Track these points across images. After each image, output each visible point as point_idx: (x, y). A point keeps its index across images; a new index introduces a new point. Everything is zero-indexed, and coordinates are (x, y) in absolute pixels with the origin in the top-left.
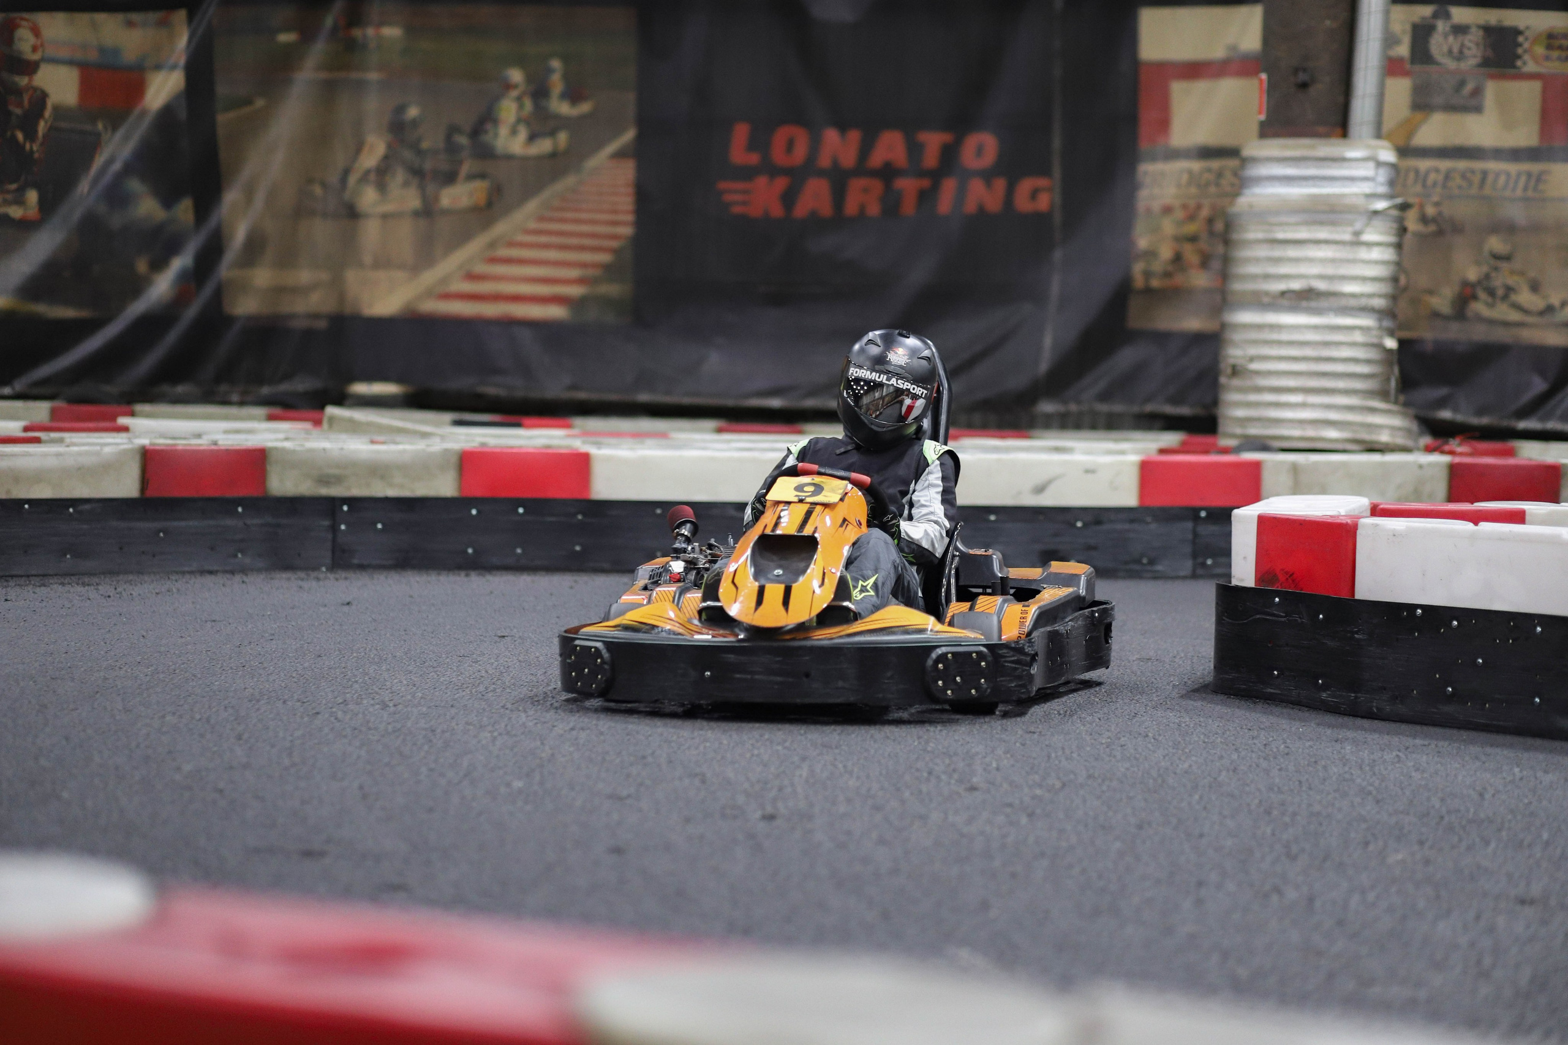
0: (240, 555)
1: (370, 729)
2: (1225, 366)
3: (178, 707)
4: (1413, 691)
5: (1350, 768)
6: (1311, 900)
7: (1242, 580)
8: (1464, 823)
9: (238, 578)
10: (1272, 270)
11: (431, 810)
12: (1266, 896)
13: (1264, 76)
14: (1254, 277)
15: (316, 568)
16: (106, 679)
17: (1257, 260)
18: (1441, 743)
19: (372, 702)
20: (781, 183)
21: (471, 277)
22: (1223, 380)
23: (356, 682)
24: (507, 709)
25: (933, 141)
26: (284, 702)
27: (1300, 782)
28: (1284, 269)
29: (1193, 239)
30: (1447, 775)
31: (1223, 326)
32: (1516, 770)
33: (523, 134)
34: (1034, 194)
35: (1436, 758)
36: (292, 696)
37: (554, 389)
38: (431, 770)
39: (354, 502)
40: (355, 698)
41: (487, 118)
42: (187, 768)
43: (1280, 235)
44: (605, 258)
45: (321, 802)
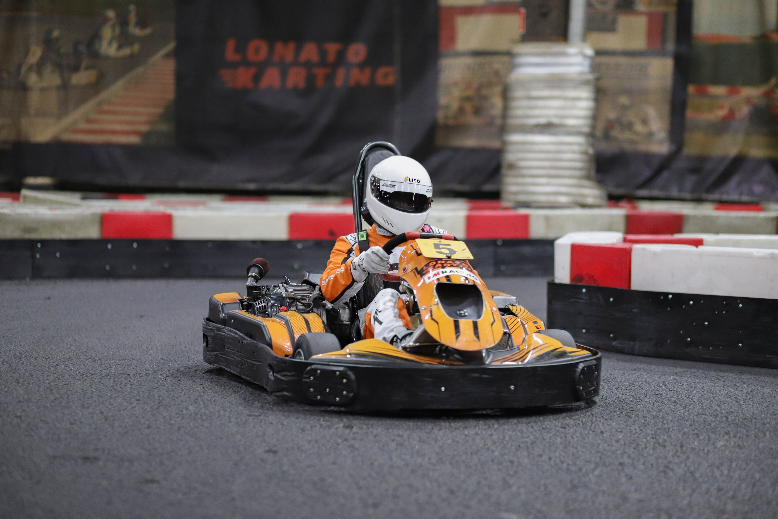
1: (92, 375)
2: (505, 163)
4: (667, 340)
5: (654, 387)
6: (692, 473)
7: (562, 280)
8: (741, 420)
10: (529, 112)
11: (149, 427)
12: (665, 472)
13: (523, 10)
14: (521, 117)
15: (23, 278)
17: (522, 108)
18: (693, 370)
19: (86, 357)
20: (252, 71)
21: (88, 121)
22: (504, 171)
23: (72, 345)
24: (165, 360)
25: (332, 48)
26: (35, 358)
27: (633, 397)
28: (536, 112)
29: (468, 99)
30: (710, 390)
31: (504, 143)
32: (745, 386)
33: (115, 45)
35: (695, 379)
36: (39, 355)
38: (139, 400)
39: (44, 242)
40: (75, 355)
41: (96, 37)
44: (160, 110)
45: (81, 423)
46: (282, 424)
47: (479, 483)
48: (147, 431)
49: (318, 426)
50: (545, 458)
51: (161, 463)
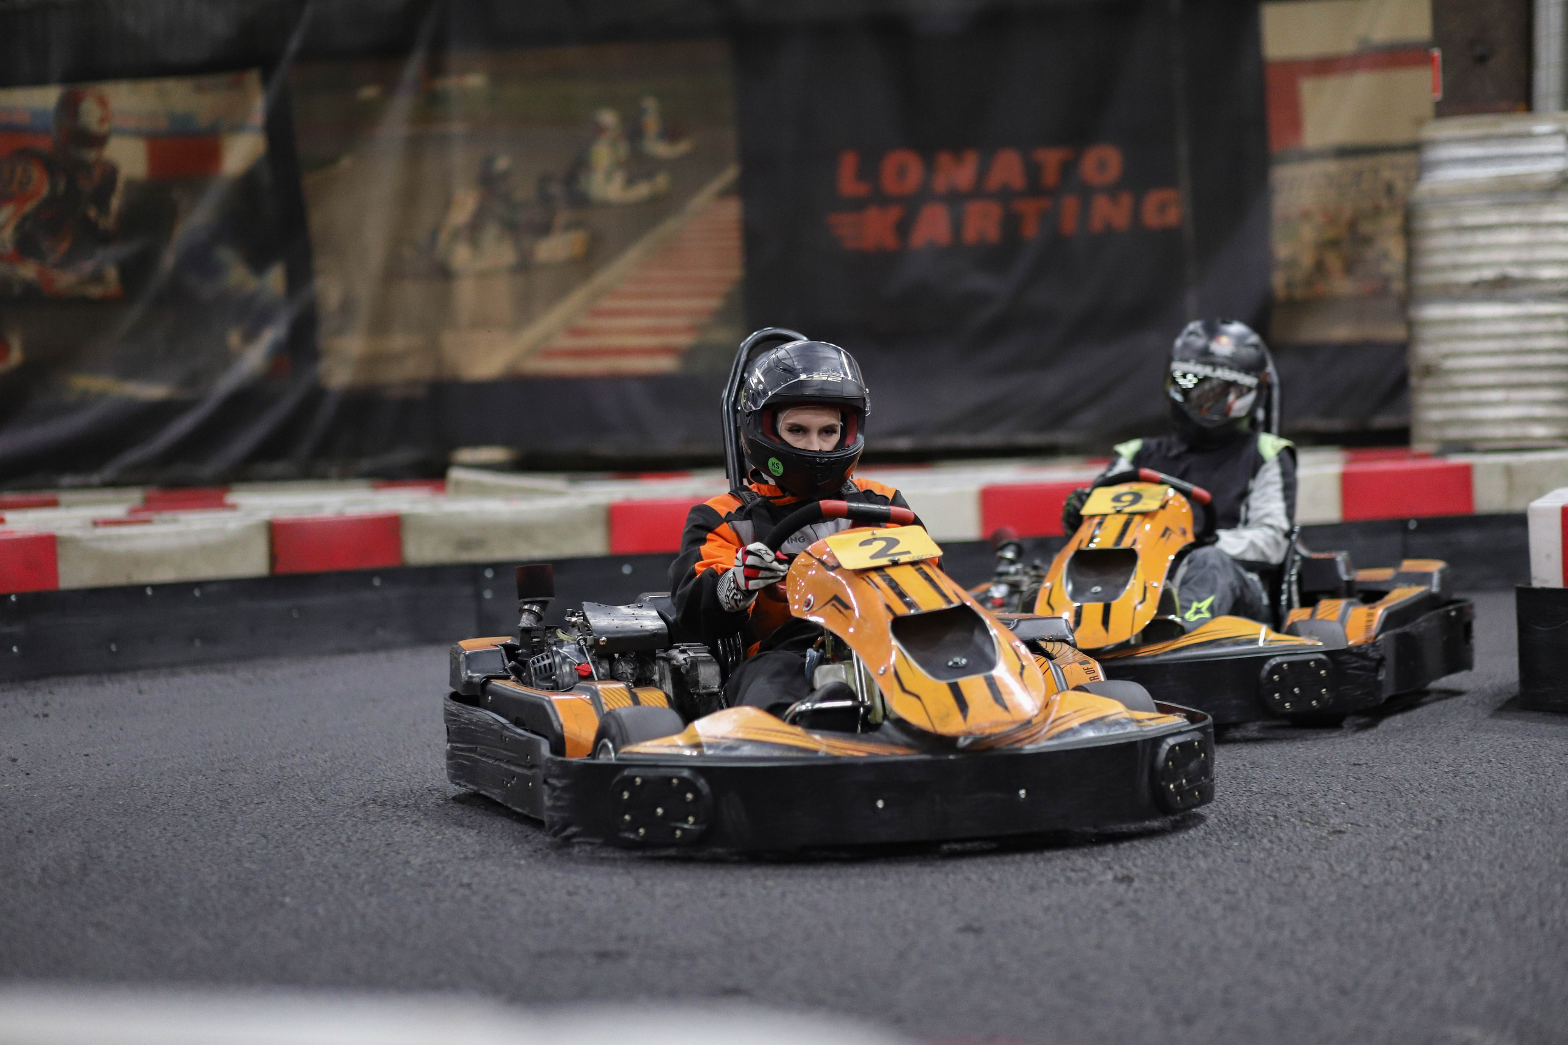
0: (380, 633)
2: (1416, 366)
3: (377, 793)
7: (1546, 581)
9: (382, 656)
10: (1462, 258)
13: (1437, 53)
14: (1442, 269)
16: (281, 768)
17: (1443, 250)
20: (894, 214)
21: (576, 332)
22: (1414, 381)
25: (1051, 158)
28: (1474, 257)
29: (1333, 244)
31: (1414, 325)
33: (618, 179)
34: (1162, 208)
37: (669, 444)
39: (498, 567)
41: (580, 165)
42: (416, 861)
43: (1469, 220)
44: (714, 303)
45: (590, 891)
46: (989, 879)
47: (1397, 973)
48: (721, 902)
49: (1062, 880)
50: (1532, 921)
51: (752, 958)
